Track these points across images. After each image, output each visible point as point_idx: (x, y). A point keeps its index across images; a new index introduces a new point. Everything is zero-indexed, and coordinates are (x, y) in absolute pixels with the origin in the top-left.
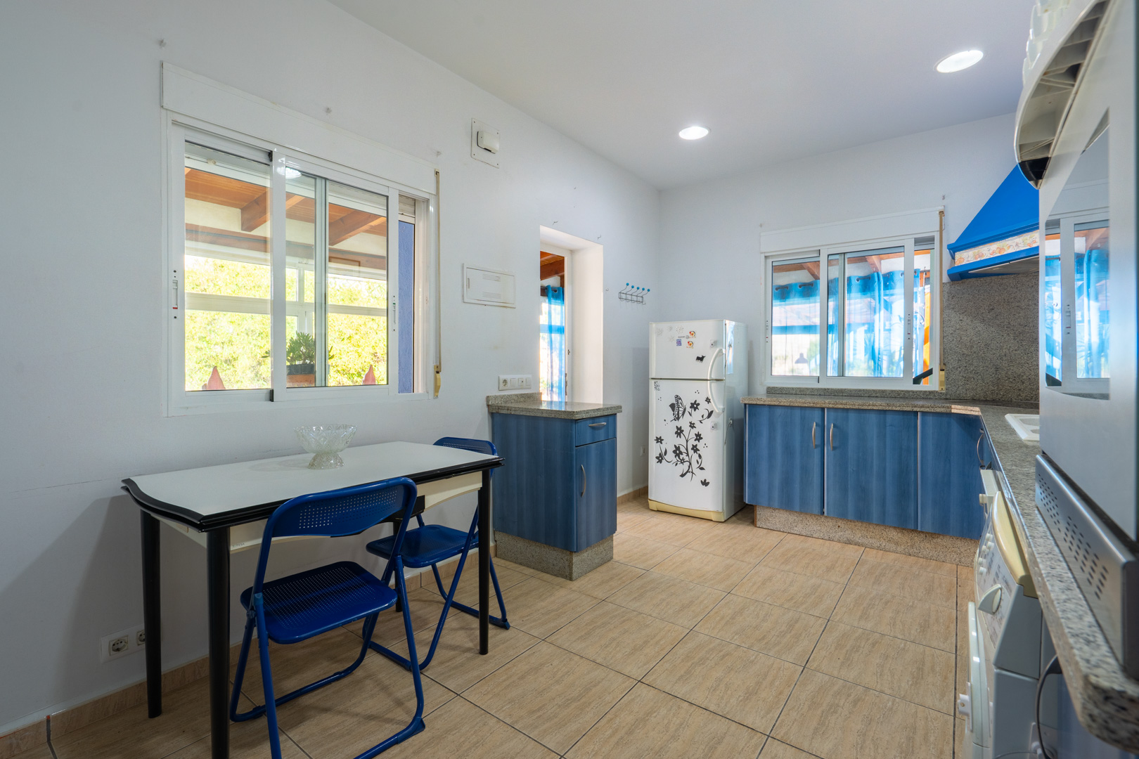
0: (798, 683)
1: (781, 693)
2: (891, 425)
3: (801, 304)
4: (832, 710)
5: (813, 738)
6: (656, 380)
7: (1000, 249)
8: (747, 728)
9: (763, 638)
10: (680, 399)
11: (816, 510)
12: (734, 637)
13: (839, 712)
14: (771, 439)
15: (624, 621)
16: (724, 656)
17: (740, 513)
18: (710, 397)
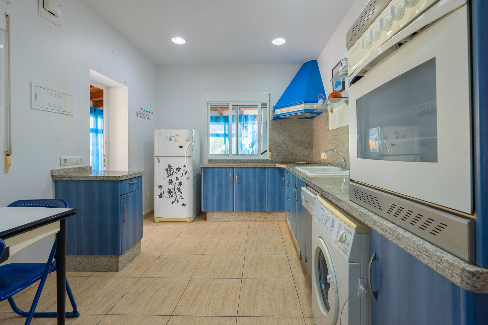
0: (242, 287)
1: (236, 294)
2: (257, 173)
3: (216, 125)
4: (256, 294)
5: (253, 309)
6: (158, 158)
7: (289, 110)
8: (227, 317)
9: (223, 271)
10: (171, 166)
11: (231, 209)
12: (211, 275)
13: (259, 293)
14: (213, 182)
15: (155, 285)
16: (209, 286)
17: (198, 216)
18: (186, 165)
